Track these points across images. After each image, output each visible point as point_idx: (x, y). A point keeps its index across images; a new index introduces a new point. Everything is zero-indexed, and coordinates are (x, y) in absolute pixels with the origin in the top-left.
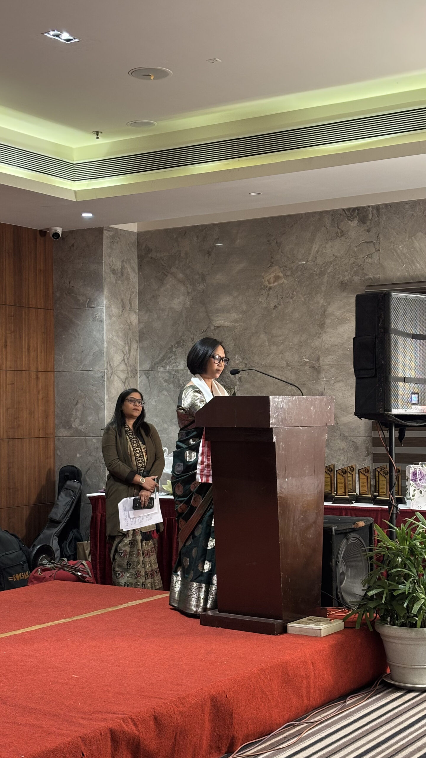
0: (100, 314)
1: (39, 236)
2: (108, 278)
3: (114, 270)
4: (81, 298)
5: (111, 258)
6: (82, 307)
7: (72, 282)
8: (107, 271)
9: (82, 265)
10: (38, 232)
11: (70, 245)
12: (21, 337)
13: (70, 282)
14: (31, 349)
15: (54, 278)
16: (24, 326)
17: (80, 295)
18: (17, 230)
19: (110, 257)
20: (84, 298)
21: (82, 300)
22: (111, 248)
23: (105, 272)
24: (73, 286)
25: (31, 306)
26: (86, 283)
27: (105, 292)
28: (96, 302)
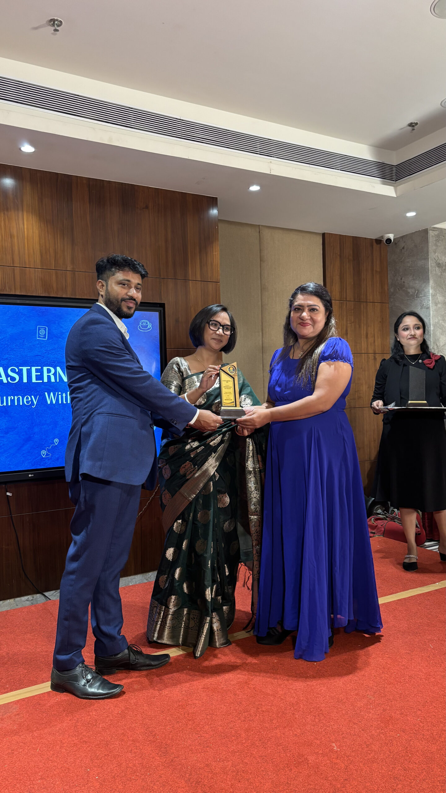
0: (427, 302)
1: (375, 243)
2: (433, 270)
3: (439, 264)
4: (410, 291)
5: (437, 254)
6: (411, 298)
7: (403, 279)
8: (432, 265)
9: (411, 263)
10: (374, 241)
11: (402, 248)
12: (360, 327)
13: (401, 279)
14: (369, 336)
15: (389, 277)
16: (362, 317)
17: (410, 288)
18: (356, 241)
19: (435, 252)
20: (413, 290)
21: (412, 292)
22: (437, 246)
23: (431, 266)
24: (404, 282)
25: (368, 301)
26: (414, 278)
27: (431, 282)
28: (423, 293)
